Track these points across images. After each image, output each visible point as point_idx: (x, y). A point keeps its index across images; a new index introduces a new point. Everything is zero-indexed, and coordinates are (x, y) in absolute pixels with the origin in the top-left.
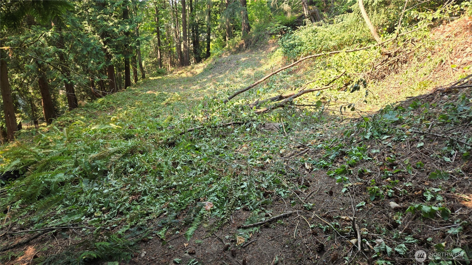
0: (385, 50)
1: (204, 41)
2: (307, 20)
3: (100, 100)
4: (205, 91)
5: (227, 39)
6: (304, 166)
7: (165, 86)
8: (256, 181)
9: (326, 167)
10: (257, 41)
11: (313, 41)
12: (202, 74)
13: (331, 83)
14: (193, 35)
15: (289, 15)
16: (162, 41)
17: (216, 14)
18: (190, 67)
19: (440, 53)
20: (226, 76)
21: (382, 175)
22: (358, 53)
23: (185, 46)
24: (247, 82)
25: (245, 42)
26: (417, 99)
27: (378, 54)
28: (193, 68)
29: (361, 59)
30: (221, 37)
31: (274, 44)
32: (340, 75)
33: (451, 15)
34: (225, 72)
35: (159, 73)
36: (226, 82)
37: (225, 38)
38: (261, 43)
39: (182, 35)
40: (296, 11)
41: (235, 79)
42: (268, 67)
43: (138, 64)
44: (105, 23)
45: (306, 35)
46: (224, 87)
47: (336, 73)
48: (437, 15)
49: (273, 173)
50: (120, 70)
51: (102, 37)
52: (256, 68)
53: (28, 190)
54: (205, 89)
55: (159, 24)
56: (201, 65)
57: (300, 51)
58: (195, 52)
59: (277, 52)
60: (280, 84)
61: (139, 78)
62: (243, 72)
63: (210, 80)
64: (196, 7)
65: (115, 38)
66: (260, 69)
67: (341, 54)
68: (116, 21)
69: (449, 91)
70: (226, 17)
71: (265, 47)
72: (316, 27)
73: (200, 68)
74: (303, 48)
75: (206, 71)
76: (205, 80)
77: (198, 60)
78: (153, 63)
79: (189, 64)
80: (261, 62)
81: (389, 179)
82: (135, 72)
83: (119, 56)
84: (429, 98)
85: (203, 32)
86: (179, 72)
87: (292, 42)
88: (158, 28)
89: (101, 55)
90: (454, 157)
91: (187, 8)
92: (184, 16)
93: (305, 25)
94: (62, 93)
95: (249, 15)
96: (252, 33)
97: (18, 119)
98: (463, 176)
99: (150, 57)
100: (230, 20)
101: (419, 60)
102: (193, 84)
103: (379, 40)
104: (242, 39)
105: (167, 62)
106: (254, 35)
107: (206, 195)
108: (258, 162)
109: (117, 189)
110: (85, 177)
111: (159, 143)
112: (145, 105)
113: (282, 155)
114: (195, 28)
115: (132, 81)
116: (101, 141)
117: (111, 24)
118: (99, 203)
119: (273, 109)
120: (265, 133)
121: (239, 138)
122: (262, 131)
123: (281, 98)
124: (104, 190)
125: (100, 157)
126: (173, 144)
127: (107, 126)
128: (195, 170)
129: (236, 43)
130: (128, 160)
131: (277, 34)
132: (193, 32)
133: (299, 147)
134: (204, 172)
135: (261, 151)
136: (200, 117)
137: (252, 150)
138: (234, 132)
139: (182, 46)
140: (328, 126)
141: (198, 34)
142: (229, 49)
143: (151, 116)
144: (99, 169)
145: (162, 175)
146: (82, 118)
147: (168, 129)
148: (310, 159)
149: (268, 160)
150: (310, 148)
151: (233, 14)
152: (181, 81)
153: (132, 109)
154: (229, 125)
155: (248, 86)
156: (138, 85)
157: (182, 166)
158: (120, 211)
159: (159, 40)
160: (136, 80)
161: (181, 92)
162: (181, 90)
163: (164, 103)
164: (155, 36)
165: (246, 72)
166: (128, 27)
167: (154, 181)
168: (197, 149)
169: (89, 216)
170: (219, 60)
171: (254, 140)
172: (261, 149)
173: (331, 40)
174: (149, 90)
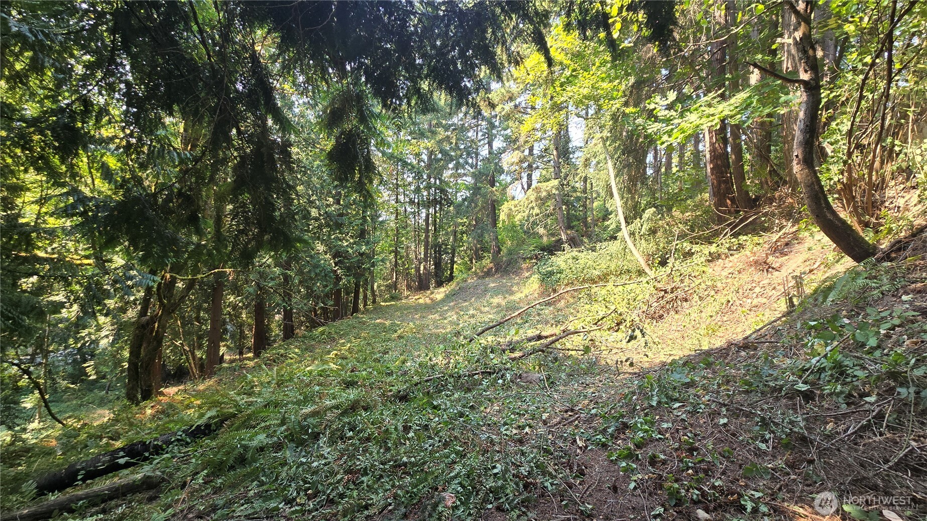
0: (659, 285)
1: (447, 263)
2: (566, 245)
3: (321, 329)
4: (446, 321)
5: (474, 261)
6: (575, 441)
7: (399, 313)
8: (512, 463)
9: (604, 445)
10: (508, 265)
11: (574, 268)
12: (443, 301)
13: (599, 321)
14: (435, 256)
15: (545, 239)
16: (400, 262)
17: (462, 235)
18: (429, 292)
19: (725, 292)
20: (471, 304)
21: (681, 465)
22: (628, 287)
23: (425, 268)
24: (498, 313)
25: (495, 266)
26: (708, 353)
27: (652, 289)
28: (432, 293)
29: (632, 294)
30: (467, 259)
31: (528, 269)
32: (609, 312)
33: (729, 249)
34: (470, 299)
35: (393, 298)
36: (471, 312)
37: (471, 260)
38: (513, 268)
39: (422, 256)
40: (553, 235)
41: (483, 308)
42: (523, 295)
43: (369, 287)
44: (340, 243)
45: (566, 261)
46: (469, 318)
47: (605, 309)
48: (713, 248)
49: (535, 450)
50: (348, 294)
51: (334, 257)
52: (507, 296)
53: (219, 456)
54: (445, 319)
55: (398, 243)
56: (442, 290)
57: (559, 279)
58: (436, 275)
59: (532, 279)
60: (537, 318)
61: (369, 303)
62: (492, 300)
63: (452, 308)
64: (441, 227)
65: (347, 259)
66: (512, 298)
67: (608, 288)
68: (352, 241)
69: (746, 345)
70: (474, 238)
71: (518, 272)
72: (577, 253)
73: (440, 294)
74: (563, 276)
75: (448, 297)
76: (446, 308)
77: (439, 284)
78: (387, 286)
79: (428, 289)
80: (513, 289)
81: (690, 471)
82: (365, 297)
83: (349, 278)
84: (723, 352)
85: (447, 253)
86: (417, 297)
87: (550, 269)
88: (396, 248)
89: (330, 277)
90: (771, 442)
91: (430, 228)
92: (427, 237)
93: (563, 251)
94: (277, 317)
95: (499, 237)
96: (503, 256)
97: (222, 348)
98: (788, 474)
99: (384, 279)
100: (478, 241)
101: (701, 298)
102: (431, 312)
103: (652, 274)
104: (491, 263)
105: (402, 286)
106: (504, 259)
107: (446, 481)
108: (515, 431)
109: (330, 463)
110: (292, 440)
111: (388, 396)
112: (373, 337)
113: (545, 423)
114: (438, 249)
115: (361, 306)
116: (317, 388)
117: (346, 244)
118: (305, 482)
119: (531, 354)
120: (522, 387)
121: (488, 393)
122: (517, 384)
123: (539, 337)
124: (313, 462)
125: (314, 414)
126: (404, 398)
127: (326, 367)
128: (432, 439)
129: (484, 266)
130: (347, 420)
131: (531, 258)
132: (435, 253)
133: (566, 411)
134: (444, 444)
135: (518, 414)
136: (440, 360)
137: (506, 412)
138: (482, 384)
139: (422, 268)
140: (601, 381)
141: (441, 255)
142: (475, 273)
143: (379, 352)
144: (310, 431)
145: (389, 445)
146: (297, 350)
147: (399, 374)
148: (582, 430)
149: (527, 430)
150: (581, 413)
151: (482, 235)
152: (418, 308)
153: (356, 342)
154: (476, 374)
155: (498, 318)
156: (367, 311)
157: (415, 431)
158: (331, 497)
159: (396, 260)
160: (365, 305)
161: (418, 322)
162: (417, 319)
163: (396, 335)
164: (392, 256)
165: (496, 301)
166: (364, 248)
167: (378, 453)
168: (435, 407)
169: (290, 502)
170: (464, 285)
171: (508, 396)
172: (518, 411)
173: (595, 269)
174: (379, 318)
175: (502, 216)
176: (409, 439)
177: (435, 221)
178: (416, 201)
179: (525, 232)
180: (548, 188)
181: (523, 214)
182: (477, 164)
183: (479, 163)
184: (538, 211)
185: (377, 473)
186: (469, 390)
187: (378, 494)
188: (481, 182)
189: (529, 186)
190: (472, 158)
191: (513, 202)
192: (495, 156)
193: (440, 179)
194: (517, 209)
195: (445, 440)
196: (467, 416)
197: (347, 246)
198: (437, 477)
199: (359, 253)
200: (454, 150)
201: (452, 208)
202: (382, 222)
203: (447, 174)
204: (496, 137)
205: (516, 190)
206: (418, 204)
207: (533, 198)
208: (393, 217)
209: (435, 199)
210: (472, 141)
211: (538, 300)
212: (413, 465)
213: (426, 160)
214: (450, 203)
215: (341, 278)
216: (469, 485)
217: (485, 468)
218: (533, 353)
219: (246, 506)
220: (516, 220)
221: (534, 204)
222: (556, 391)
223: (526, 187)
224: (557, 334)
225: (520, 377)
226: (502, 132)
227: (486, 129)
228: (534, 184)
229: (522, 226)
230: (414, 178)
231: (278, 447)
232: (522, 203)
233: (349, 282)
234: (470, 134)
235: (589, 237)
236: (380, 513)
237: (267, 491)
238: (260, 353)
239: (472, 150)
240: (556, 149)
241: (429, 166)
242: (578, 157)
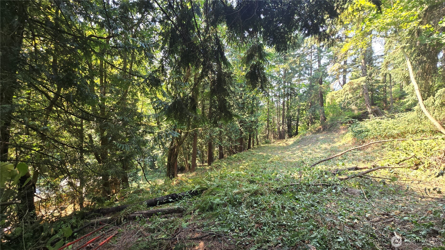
1: (294, 126)
2: (371, 115)
3: (235, 155)
4: (295, 156)
5: (310, 125)
7: (270, 150)
8: (349, 238)
10: (331, 127)
11: (377, 129)
12: (293, 145)
13: (401, 162)
14: (288, 122)
15: (356, 112)
16: (270, 125)
17: (303, 111)
18: (285, 140)
20: (309, 148)
23: (282, 128)
24: (326, 153)
25: (323, 127)
28: (287, 141)
29: (429, 146)
30: (305, 124)
31: (344, 129)
32: (409, 157)
34: (308, 145)
35: (266, 143)
36: (309, 151)
37: (308, 124)
38: (334, 128)
39: (281, 122)
40: (361, 109)
41: (316, 150)
42: (341, 144)
43: (255, 137)
45: (372, 125)
46: (308, 155)
47: (405, 155)
49: (364, 234)
50: (246, 140)
52: (331, 144)
53: (203, 205)
54: (295, 154)
55: (269, 116)
56: (292, 139)
57: (367, 135)
58: (289, 132)
59: (347, 135)
60: (352, 157)
61: (255, 145)
62: (321, 146)
63: (298, 149)
64: (291, 107)
65: (246, 124)
66: (334, 145)
67: (408, 141)
70: (310, 112)
71: (337, 131)
72: (380, 120)
73: (291, 141)
74: (370, 133)
75: (295, 143)
76: (295, 149)
77: (290, 136)
78: (264, 137)
80: (335, 140)
82: (254, 141)
83: (246, 133)
85: (294, 120)
86: (278, 143)
87: (360, 129)
88: (268, 119)
89: (238, 132)
91: (285, 108)
92: (284, 112)
93: (369, 118)
94: (216, 149)
95: (325, 112)
96: (327, 122)
99: (262, 133)
100: (312, 114)
102: (287, 150)
104: (320, 125)
105: (271, 136)
106: (329, 123)
107: (309, 239)
108: (347, 220)
109: (247, 217)
110: (230, 203)
111: (271, 190)
112: (258, 161)
113: (368, 219)
114: (290, 119)
115: (251, 146)
116: (238, 182)
117: (245, 117)
118: (238, 224)
119: (353, 177)
120: (348, 196)
121: (327, 196)
122: (345, 194)
123: (356, 169)
124: (240, 215)
125: (238, 193)
126: (280, 192)
127: (239, 172)
128: (297, 215)
129: (316, 128)
130: (254, 199)
131: (346, 123)
132: (288, 120)
133: (383, 215)
134: (305, 219)
135: (348, 211)
136: (296, 175)
137: (340, 208)
138: (323, 191)
139: (281, 128)
141: (291, 121)
142: (311, 131)
143: (262, 168)
144: (238, 201)
145: (275, 214)
146: (225, 164)
147: (275, 180)
148: (398, 229)
149: (356, 221)
150: (395, 218)
151: (315, 111)
152: (279, 148)
153: (250, 163)
154: (319, 185)
155: (326, 155)
156: (254, 148)
157: (288, 210)
158: (250, 233)
159: (268, 125)
160: (253, 145)
161: (280, 155)
162: (279, 154)
163: (269, 161)
164: (266, 123)
165: (324, 146)
166: (253, 118)
167: (270, 217)
168: (297, 199)
169: (232, 230)
170: (304, 137)
171: (339, 200)
172: (347, 209)
173: (394, 129)
174: (261, 152)
175: (328, 100)
176: (285, 213)
177: (288, 104)
178: (278, 95)
179: (342, 108)
180: (359, 82)
181: (341, 98)
182: (311, 73)
183: (313, 72)
184: (352, 96)
185: (271, 226)
186: (315, 193)
187: (273, 237)
188: (314, 82)
189: (344, 83)
190: (308, 70)
191: (334, 92)
192: (322, 69)
193: (290, 83)
194: (337, 95)
195: (306, 217)
196: (316, 207)
197: (246, 118)
198: (304, 235)
199: (251, 121)
200: (298, 67)
201: (297, 97)
202: (261, 106)
203: (294, 80)
204: (323, 57)
205: (335, 85)
206: (279, 96)
207: (347, 89)
208: (266, 103)
209: (288, 93)
210: (309, 61)
211: (352, 147)
212: (290, 227)
213: (283, 74)
214: (296, 95)
215: (243, 133)
216: (324, 244)
217: (332, 237)
219: (215, 228)
220: (337, 101)
221: (348, 92)
222: (373, 201)
223: (342, 83)
224: (369, 167)
225: (347, 190)
226: (327, 54)
227: (317, 54)
228: (348, 81)
229: (340, 105)
230: (276, 84)
231: (225, 205)
232: (340, 92)
233: (246, 134)
234: (307, 58)
235: (389, 109)
236: (275, 246)
237: (222, 224)
238: (211, 164)
239: (308, 66)
240: (364, 59)
241: (285, 77)
242: (380, 63)
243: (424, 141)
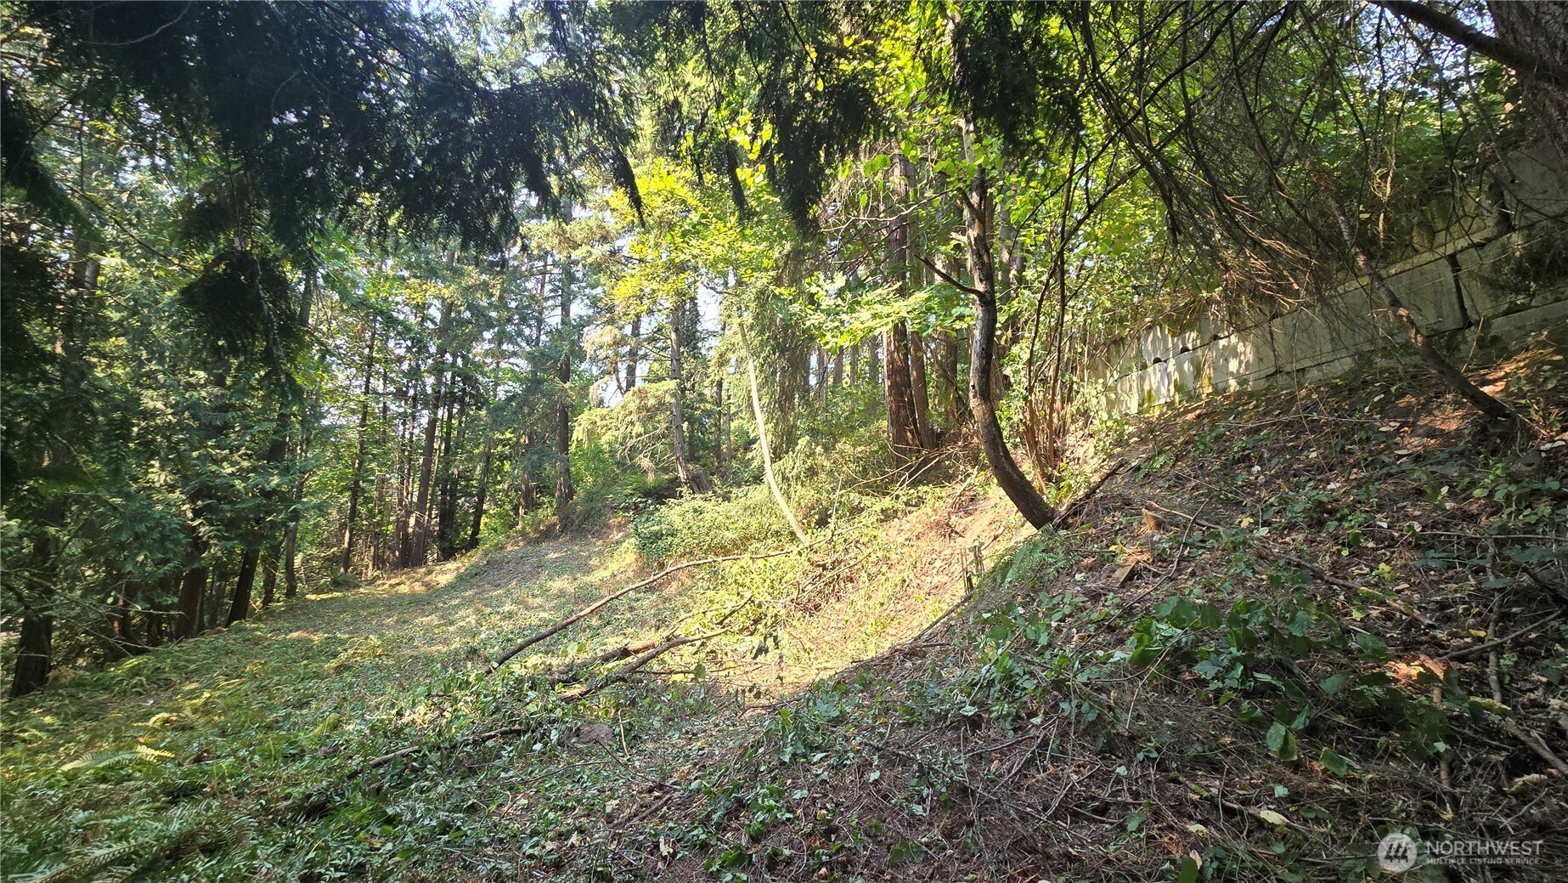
0: (815, 558)
1: (466, 513)
2: (684, 489)
3: (132, 662)
4: (451, 629)
5: (521, 511)
6: (657, 847)
7: (347, 617)
9: (705, 845)
10: (586, 519)
11: (694, 528)
12: (451, 587)
13: (726, 618)
14: (444, 500)
15: (651, 477)
16: (363, 510)
17: (502, 462)
18: (422, 570)
20: (508, 593)
21: (811, 862)
22: (773, 561)
23: (417, 522)
24: (558, 608)
25: (561, 521)
26: (867, 666)
27: (806, 563)
28: (430, 572)
29: (778, 573)
30: (508, 507)
31: (620, 527)
32: (743, 603)
33: (907, 504)
34: (507, 583)
35: (337, 584)
36: (507, 608)
37: (516, 509)
38: (594, 525)
39: (415, 499)
40: (665, 470)
41: (530, 600)
42: (607, 574)
43: (281, 563)
44: (214, 468)
45: (683, 515)
46: (501, 620)
47: (735, 598)
48: (887, 502)
51: (192, 499)
52: (578, 575)
54: (452, 623)
55: (361, 473)
56: (451, 565)
57: (671, 545)
58: (442, 536)
59: (625, 544)
60: (628, 615)
61: (276, 596)
62: (550, 583)
63: (469, 602)
64: (459, 445)
65: (231, 502)
66: (588, 579)
67: (743, 562)
68: (246, 464)
69: (913, 651)
70: (524, 469)
71: (601, 532)
72: (701, 503)
73: (446, 573)
74: (677, 540)
75: (462, 580)
76: (457, 601)
77: (448, 554)
78: (326, 559)
79: (420, 561)
80: (591, 562)
82: (270, 582)
83: (229, 544)
84: (885, 664)
85: (468, 494)
86: (393, 581)
87: (656, 528)
88: (357, 483)
89: (177, 543)
90: (928, 803)
91: (436, 446)
92: (428, 462)
93: (680, 497)
95: (573, 469)
96: (576, 504)
98: (944, 848)
99: (321, 544)
100: (531, 476)
101: (870, 577)
102: (424, 611)
103: (806, 540)
104: (554, 515)
105: (365, 559)
106: (580, 508)
108: (551, 846)
111: (277, 811)
112: (275, 671)
113: (609, 818)
114: (450, 488)
115: (256, 603)
116: (79, 816)
117: (228, 471)
119: (602, 687)
120: (579, 752)
121: (510, 774)
122: (570, 749)
123: (625, 653)
126: (318, 810)
129: (541, 521)
131: (626, 509)
132: (444, 493)
133: (650, 791)
135: (562, 808)
137: (541, 807)
138: (501, 757)
139: (412, 521)
140: (717, 725)
141: (454, 498)
142: (523, 533)
143: (286, 705)
147: (320, 753)
148: (671, 824)
149: (574, 839)
150: (675, 790)
151: (539, 466)
152: (394, 604)
153: (228, 686)
154: (490, 737)
155: (558, 618)
156: (268, 613)
159: (353, 508)
160: (268, 599)
161: (389, 634)
162: (389, 627)
163: (331, 664)
164: (345, 498)
165: (557, 585)
166: (276, 480)
168: (389, 820)
170: (497, 556)
171: (550, 775)
172: (562, 803)
173: (728, 529)
174: (299, 628)
175: (578, 434)
177: (448, 434)
178: (411, 392)
179: (618, 463)
180: (659, 393)
181: (616, 433)
182: (538, 338)
183: (543, 338)
184: (641, 430)
188: (545, 371)
189: (631, 384)
190: (529, 326)
191: (599, 411)
192: (572, 330)
193: (463, 357)
194: (604, 422)
197: (232, 474)
199: (262, 490)
200: (496, 308)
201: (483, 413)
203: (479, 349)
204: (575, 297)
205: (608, 391)
206: (414, 398)
207: (632, 406)
209: (451, 392)
210: (533, 297)
211: (633, 583)
213: (438, 321)
214: (480, 402)
215: (206, 546)
218: (607, 685)
220: (603, 441)
221: (634, 417)
222: (640, 753)
223: (624, 385)
224: (657, 643)
225: (578, 733)
226: (587, 291)
227: (559, 281)
228: (639, 383)
229: (612, 452)
230: (409, 349)
232: (614, 414)
233: (226, 550)
234: (529, 285)
235: (722, 476)
239: (530, 313)
240: (676, 330)
241: (443, 331)
242: (711, 348)
243: (770, 559)
